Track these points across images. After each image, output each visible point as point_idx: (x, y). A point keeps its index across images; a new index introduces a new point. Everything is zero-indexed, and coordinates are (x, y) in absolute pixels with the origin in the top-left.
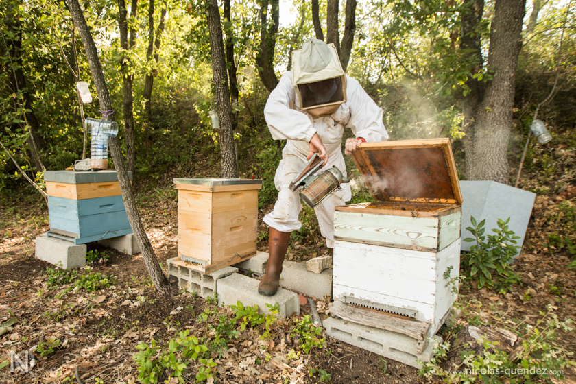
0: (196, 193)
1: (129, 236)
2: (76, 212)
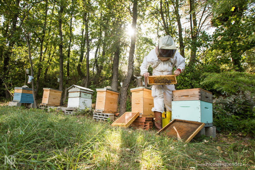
0: (47, 91)
1: (32, 104)
2: (21, 96)
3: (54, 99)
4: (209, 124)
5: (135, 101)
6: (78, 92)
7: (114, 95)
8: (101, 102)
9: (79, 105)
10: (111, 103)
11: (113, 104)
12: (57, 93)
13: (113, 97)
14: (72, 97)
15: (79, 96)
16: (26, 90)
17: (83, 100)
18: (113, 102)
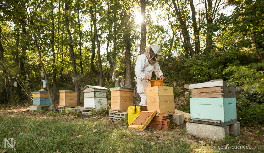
0: (62, 93)
1: (51, 106)
2: (39, 99)
3: (70, 100)
4: (232, 121)
5: (151, 99)
6: (92, 92)
7: (128, 93)
8: (116, 102)
9: (95, 105)
10: (126, 101)
11: (128, 102)
12: (72, 94)
13: (128, 95)
14: (87, 98)
15: (94, 96)
16: (43, 94)
17: (98, 99)
18: (128, 100)
